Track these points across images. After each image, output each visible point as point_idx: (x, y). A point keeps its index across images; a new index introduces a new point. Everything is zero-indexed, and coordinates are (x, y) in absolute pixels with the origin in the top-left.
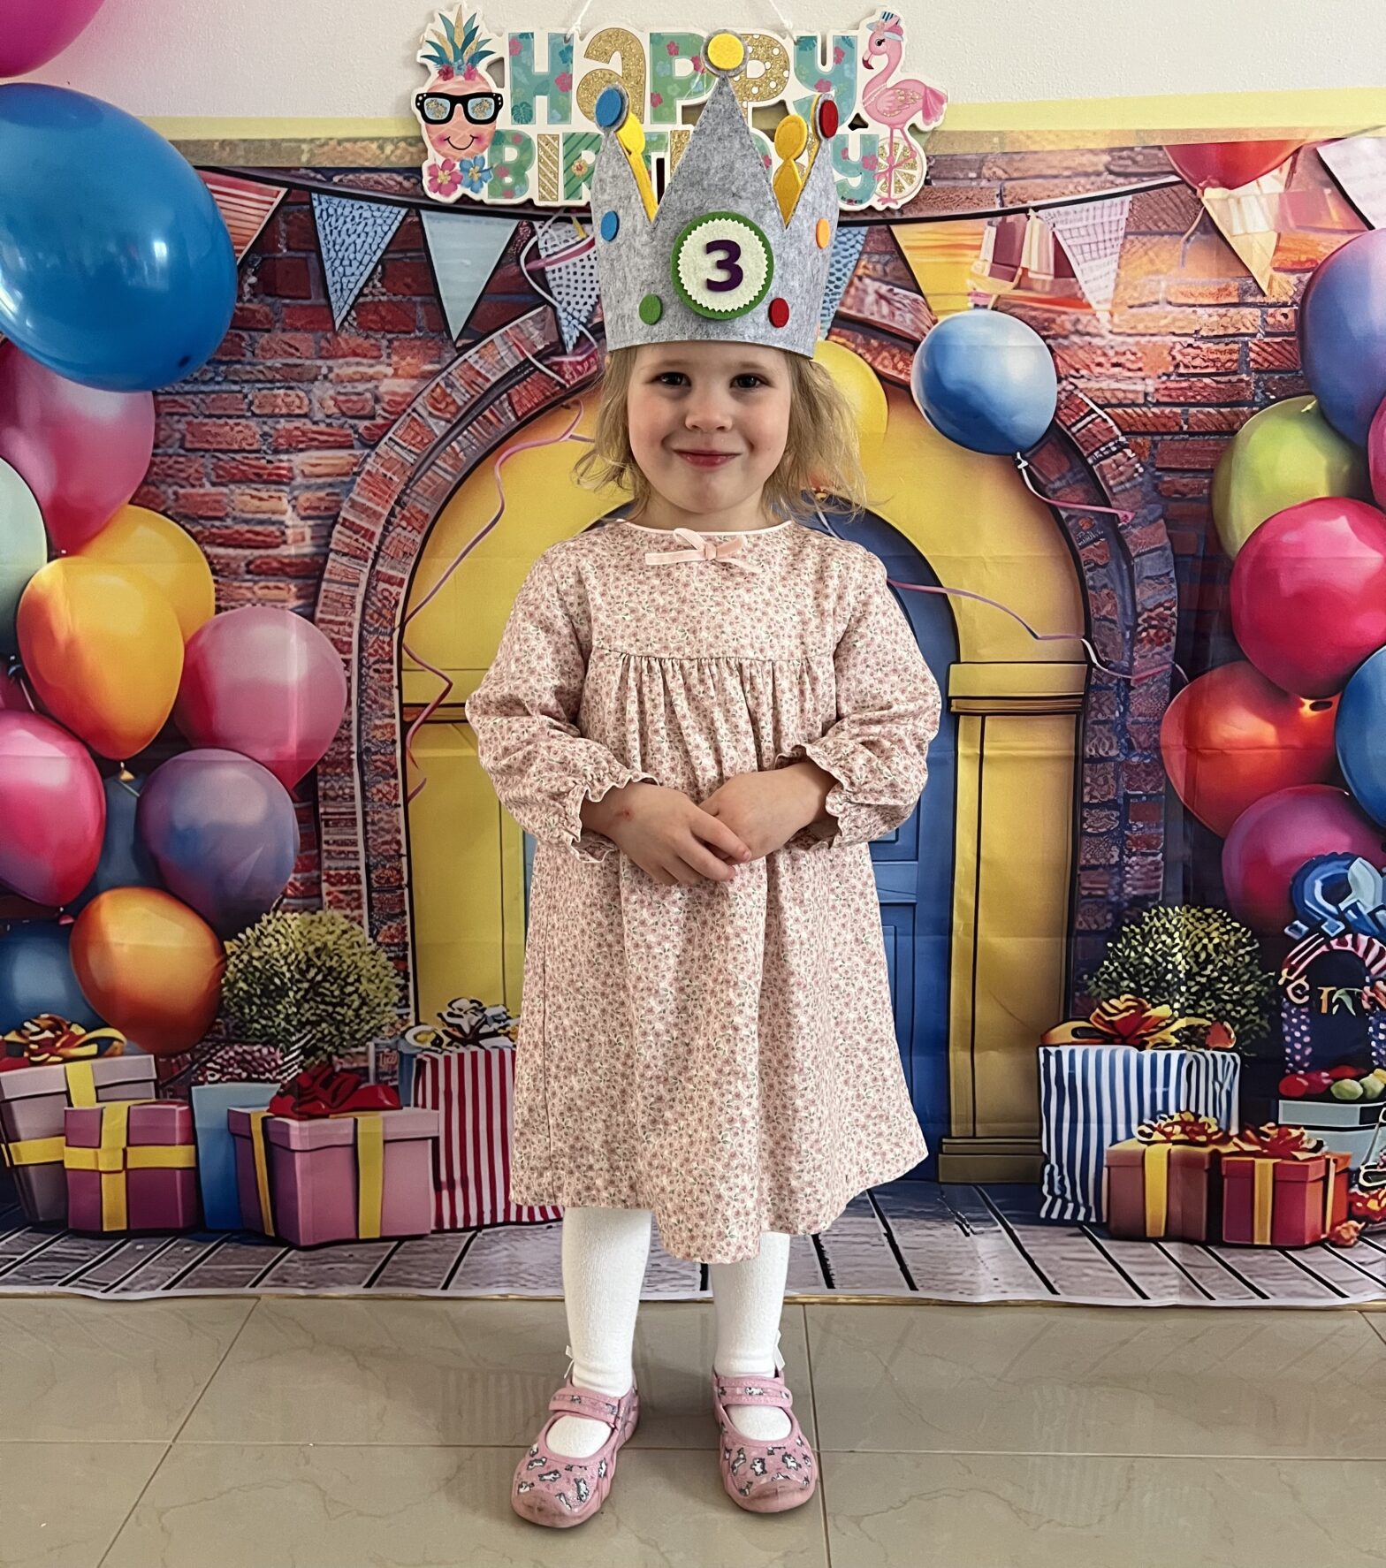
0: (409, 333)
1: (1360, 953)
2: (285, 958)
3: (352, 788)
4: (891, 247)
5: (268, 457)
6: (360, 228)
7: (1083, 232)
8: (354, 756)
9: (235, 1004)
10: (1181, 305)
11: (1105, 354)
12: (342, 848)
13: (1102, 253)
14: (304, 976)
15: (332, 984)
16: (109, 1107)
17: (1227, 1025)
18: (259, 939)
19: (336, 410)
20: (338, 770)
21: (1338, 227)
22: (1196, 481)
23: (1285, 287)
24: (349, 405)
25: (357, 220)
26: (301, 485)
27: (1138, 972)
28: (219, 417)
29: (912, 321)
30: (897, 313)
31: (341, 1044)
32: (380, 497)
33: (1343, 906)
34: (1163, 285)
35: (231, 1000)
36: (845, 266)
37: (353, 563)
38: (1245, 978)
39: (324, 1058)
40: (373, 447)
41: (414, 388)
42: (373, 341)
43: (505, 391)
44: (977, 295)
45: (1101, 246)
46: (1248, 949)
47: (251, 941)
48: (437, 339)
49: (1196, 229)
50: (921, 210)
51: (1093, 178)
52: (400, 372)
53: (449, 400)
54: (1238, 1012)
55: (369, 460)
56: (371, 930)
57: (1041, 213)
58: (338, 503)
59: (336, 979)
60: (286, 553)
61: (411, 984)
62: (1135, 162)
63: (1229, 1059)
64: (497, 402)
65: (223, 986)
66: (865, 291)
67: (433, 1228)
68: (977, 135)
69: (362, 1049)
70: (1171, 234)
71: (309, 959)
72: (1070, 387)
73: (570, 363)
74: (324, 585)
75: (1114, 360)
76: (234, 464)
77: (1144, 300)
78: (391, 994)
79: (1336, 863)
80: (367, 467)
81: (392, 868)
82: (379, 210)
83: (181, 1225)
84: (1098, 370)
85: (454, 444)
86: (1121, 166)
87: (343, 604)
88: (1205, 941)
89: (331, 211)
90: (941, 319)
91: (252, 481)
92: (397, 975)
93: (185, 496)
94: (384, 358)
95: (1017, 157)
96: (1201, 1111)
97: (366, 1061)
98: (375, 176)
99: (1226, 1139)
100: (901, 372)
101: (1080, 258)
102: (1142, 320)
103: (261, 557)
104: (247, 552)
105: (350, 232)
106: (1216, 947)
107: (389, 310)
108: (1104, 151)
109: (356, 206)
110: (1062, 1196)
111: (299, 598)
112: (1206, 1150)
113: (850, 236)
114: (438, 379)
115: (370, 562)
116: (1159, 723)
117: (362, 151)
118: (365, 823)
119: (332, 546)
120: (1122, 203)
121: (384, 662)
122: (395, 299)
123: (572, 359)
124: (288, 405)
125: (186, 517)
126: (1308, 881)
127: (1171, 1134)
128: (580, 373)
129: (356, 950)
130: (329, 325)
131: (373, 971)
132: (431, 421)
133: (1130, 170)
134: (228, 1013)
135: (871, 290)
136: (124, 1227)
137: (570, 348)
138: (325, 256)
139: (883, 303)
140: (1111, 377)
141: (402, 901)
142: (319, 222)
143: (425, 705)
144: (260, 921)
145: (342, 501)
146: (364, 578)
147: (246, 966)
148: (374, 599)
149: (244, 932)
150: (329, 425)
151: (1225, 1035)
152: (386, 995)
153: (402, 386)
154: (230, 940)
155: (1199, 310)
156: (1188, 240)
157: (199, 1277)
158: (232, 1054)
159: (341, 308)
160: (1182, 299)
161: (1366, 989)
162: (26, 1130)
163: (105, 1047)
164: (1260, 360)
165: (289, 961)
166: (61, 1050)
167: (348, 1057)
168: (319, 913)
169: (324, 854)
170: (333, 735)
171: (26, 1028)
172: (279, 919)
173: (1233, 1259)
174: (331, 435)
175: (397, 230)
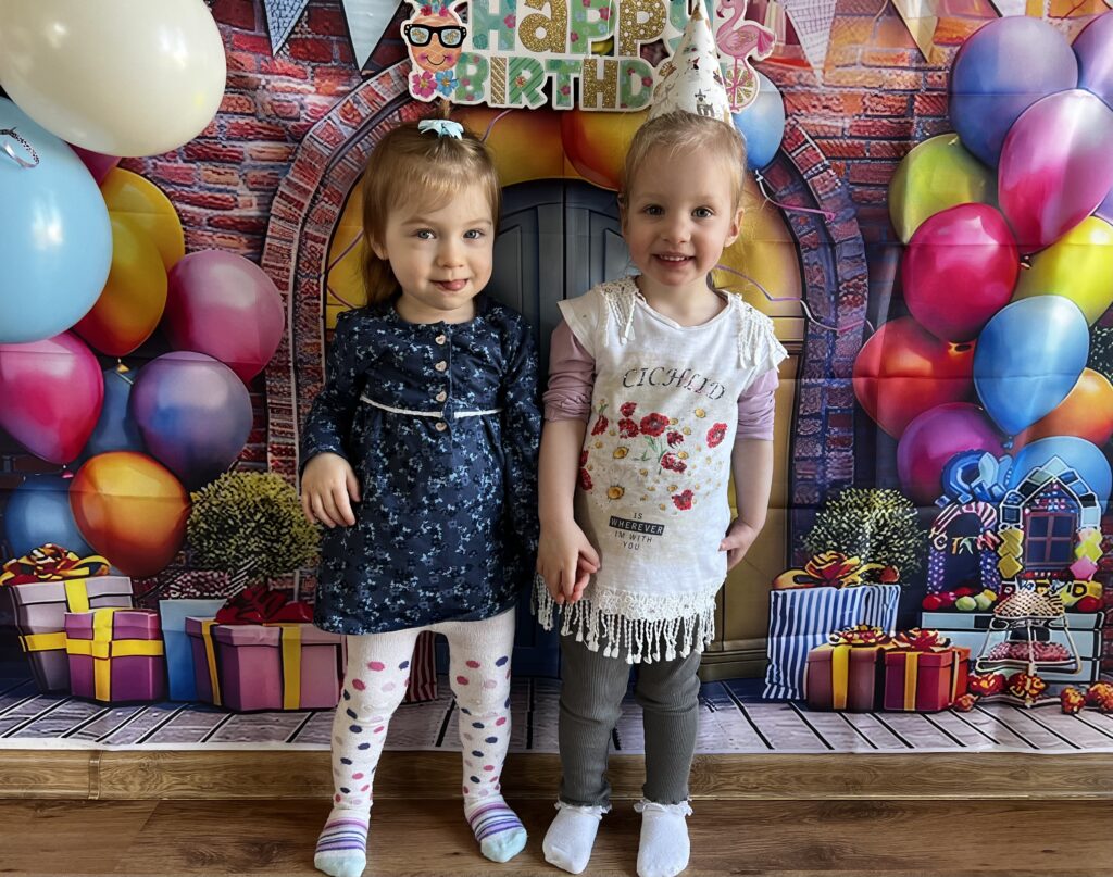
0: (327, 63)
1: (979, 514)
2: (238, 504)
3: (290, 387)
5: (224, 143)
7: (806, 12)
8: (291, 365)
9: (197, 539)
10: (870, 67)
11: (819, 100)
12: (281, 429)
13: (819, 28)
14: (252, 517)
15: (272, 526)
16: (98, 613)
17: (895, 568)
19: (272, 112)
20: (280, 374)
21: (979, 14)
22: (877, 192)
23: (944, 55)
24: (281, 109)
26: (249, 166)
27: (839, 535)
31: (275, 570)
32: (309, 179)
33: (973, 485)
34: (860, 51)
35: (194, 536)
37: (288, 225)
38: (909, 535)
39: (262, 579)
40: (299, 142)
41: (330, 103)
42: (301, 67)
43: (397, 109)
45: (819, 22)
46: (911, 515)
47: (211, 493)
48: (348, 69)
49: (884, 12)
52: (320, 90)
53: (355, 113)
54: (902, 558)
55: (298, 151)
58: (278, 180)
59: (275, 523)
60: (237, 214)
63: (894, 588)
64: (390, 116)
65: (188, 525)
69: (290, 574)
70: (866, 15)
71: (256, 506)
72: (794, 122)
74: (268, 240)
75: (825, 104)
76: (199, 147)
77: (846, 62)
78: (313, 537)
79: (972, 456)
80: (299, 156)
83: (151, 697)
84: (813, 110)
85: (358, 145)
87: (283, 255)
88: (884, 511)
91: (213, 160)
93: (164, 167)
94: (308, 80)
96: (873, 624)
97: (293, 583)
99: (888, 640)
101: (803, 30)
102: (844, 77)
103: (219, 216)
104: (209, 211)
106: (891, 514)
107: (313, 45)
110: (778, 684)
111: (249, 248)
112: (875, 649)
114: (348, 97)
115: (300, 225)
116: (854, 361)
118: (298, 414)
119: (272, 212)
121: (313, 298)
122: (317, 37)
124: (240, 107)
125: (163, 181)
126: (953, 469)
127: (852, 639)
129: (290, 503)
130: (268, 52)
131: (302, 519)
132: (342, 127)
134: (190, 544)
136: (108, 700)
138: (266, 1)
140: (821, 116)
144: (219, 478)
145: (280, 179)
146: (296, 236)
147: (207, 511)
148: (305, 252)
149: (206, 486)
150: (269, 123)
151: (892, 573)
152: (310, 537)
153: (322, 101)
154: (195, 492)
155: (884, 71)
156: (878, 20)
157: (164, 735)
158: (189, 578)
159: (277, 40)
160: (872, 63)
161: (981, 536)
162: (37, 628)
163: (95, 570)
164: (921, 108)
165: (241, 506)
166: (61, 572)
167: (279, 580)
168: (265, 474)
169: (270, 433)
170: (275, 349)
171: (34, 555)
172: (233, 477)
173: (890, 720)
174: (271, 131)
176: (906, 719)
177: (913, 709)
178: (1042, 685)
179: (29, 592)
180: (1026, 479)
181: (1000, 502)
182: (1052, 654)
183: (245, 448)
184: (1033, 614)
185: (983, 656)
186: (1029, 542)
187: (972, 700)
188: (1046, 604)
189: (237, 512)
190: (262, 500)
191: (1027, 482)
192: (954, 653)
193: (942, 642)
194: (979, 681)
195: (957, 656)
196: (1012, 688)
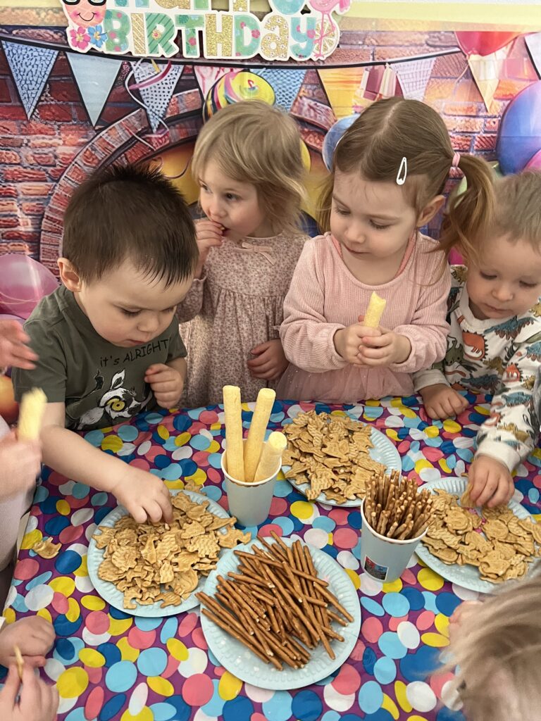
0: (69, 122)
4: (317, 82)
5: (4, 184)
6: (33, 62)
7: (411, 76)
10: (449, 115)
13: (418, 87)
19: (34, 162)
21: (527, 78)
23: (496, 107)
24: (41, 159)
25: (30, 57)
26: (23, 198)
29: (325, 120)
30: (318, 115)
32: (64, 206)
34: (444, 104)
36: (294, 91)
37: (54, 235)
40: (57, 181)
41: (75, 151)
42: (50, 126)
43: (123, 153)
44: (357, 107)
45: (418, 83)
48: (85, 125)
49: (463, 76)
50: (333, 61)
51: (419, 47)
52: (66, 143)
53: (94, 157)
55: (56, 188)
57: (392, 65)
58: (43, 208)
60: (21, 230)
62: (440, 39)
64: (119, 158)
66: (303, 104)
68: (365, 20)
70: (451, 78)
73: (156, 138)
74: (41, 246)
80: (56, 191)
82: (42, 51)
86: (433, 41)
87: (53, 254)
89: (14, 52)
90: (339, 119)
94: (57, 135)
95: (383, 34)
98: (37, 31)
100: (318, 144)
101: (407, 89)
103: (8, 231)
104: (1, 229)
105: (28, 64)
107: (56, 109)
108: (426, 33)
109: (29, 49)
111: (31, 251)
113: (297, 74)
114: (87, 147)
117: (27, 15)
119: (42, 228)
120: (431, 61)
122: (58, 103)
123: (156, 136)
124: (8, 158)
128: (161, 144)
130: (24, 117)
132: (85, 168)
133: (437, 44)
135: (306, 104)
137: (155, 130)
138: (15, 78)
139: (312, 110)
142: (8, 57)
145: (44, 208)
150: (32, 169)
153: (69, 150)
155: (457, 118)
156: (458, 81)
159: (29, 107)
160: (451, 112)
164: (479, 145)
174: (34, 174)
175: (54, 63)
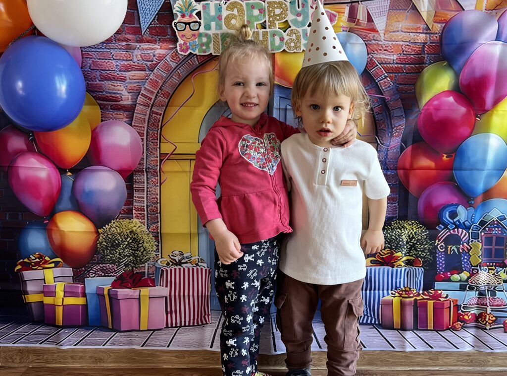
0: (166, 36)
1: (460, 235)
3: (144, 179)
5: (118, 73)
6: (151, 4)
8: (144, 170)
9: (102, 250)
10: (405, 32)
11: (382, 47)
12: (139, 199)
13: (382, 15)
14: (126, 240)
15: (135, 244)
16: (58, 284)
17: (420, 259)
18: (110, 229)
19: (141, 58)
20: (140, 173)
21: (454, 10)
22: (410, 87)
23: (437, 28)
24: (145, 57)
26: (128, 82)
27: (391, 241)
28: (103, 59)
31: (136, 263)
32: (154, 87)
33: (455, 220)
34: (400, 25)
35: (100, 248)
37: (144, 108)
38: (425, 243)
39: (131, 268)
40: (152, 71)
41: (166, 52)
42: (154, 39)
44: (344, 27)
45: (382, 13)
46: (425, 233)
47: (108, 229)
48: (174, 38)
49: (410, 9)
52: (162, 48)
53: (177, 57)
54: (423, 254)
55: (151, 75)
56: (147, 227)
57: (363, 2)
59: (136, 242)
60: (122, 103)
61: (160, 245)
63: (420, 270)
64: (192, 57)
65: (98, 244)
67: (165, 326)
69: (143, 265)
70: (403, 10)
71: (128, 235)
72: (371, 57)
74: (135, 114)
75: (385, 49)
76: (106, 74)
77: (394, 30)
78: (153, 248)
79: (453, 206)
80: (151, 77)
81: (155, 207)
83: (80, 324)
84: (380, 51)
85: (178, 71)
87: (141, 121)
88: (412, 231)
91: (112, 80)
92: (155, 241)
93: (91, 84)
94: (157, 43)
96: (412, 287)
97: (145, 269)
99: (419, 295)
101: (375, 16)
102: (393, 37)
103: (115, 104)
104: (110, 103)
105: (148, 5)
106: (415, 232)
107: (159, 29)
110: (367, 315)
111: (127, 118)
112: (413, 299)
114: (174, 50)
115: (150, 107)
116: (397, 162)
118: (147, 191)
119: (137, 102)
121: (155, 140)
122: (161, 26)
124: (126, 57)
125: (91, 91)
126: (444, 212)
127: (402, 294)
129: (142, 233)
130: (140, 33)
131: (148, 240)
132: (171, 63)
134: (99, 253)
136: (61, 324)
138: (139, 12)
140: (384, 54)
141: (158, 218)
142: (138, 1)
143: (168, 154)
144: (111, 222)
145: (141, 88)
146: (148, 113)
147: (106, 237)
148: (152, 119)
149: (105, 226)
150: (138, 63)
151: (419, 262)
153: (163, 52)
154: (100, 229)
155: (411, 34)
156: (408, 12)
157: (86, 342)
158: (99, 267)
159: (144, 27)
160: (406, 30)
161: (461, 246)
162: (31, 291)
163: (57, 264)
164: (428, 50)
165: (121, 235)
166: (42, 265)
167: (139, 268)
168: (132, 220)
169: (134, 201)
170: (138, 163)
171: (30, 258)
172: (117, 222)
173: (421, 334)
174: (139, 66)
175: (163, 4)
176: (429, 334)
177: (432, 329)
178: (494, 318)
179: (28, 275)
180: (482, 219)
181: (470, 229)
182: (498, 303)
183: (123, 208)
184: (488, 284)
185: (464, 303)
186: (485, 249)
187: (460, 325)
188: (494, 279)
189: (120, 237)
190: (130, 232)
191: (482, 220)
192: (450, 301)
193: (445, 296)
194: (463, 316)
195: (452, 303)
196: (479, 320)
